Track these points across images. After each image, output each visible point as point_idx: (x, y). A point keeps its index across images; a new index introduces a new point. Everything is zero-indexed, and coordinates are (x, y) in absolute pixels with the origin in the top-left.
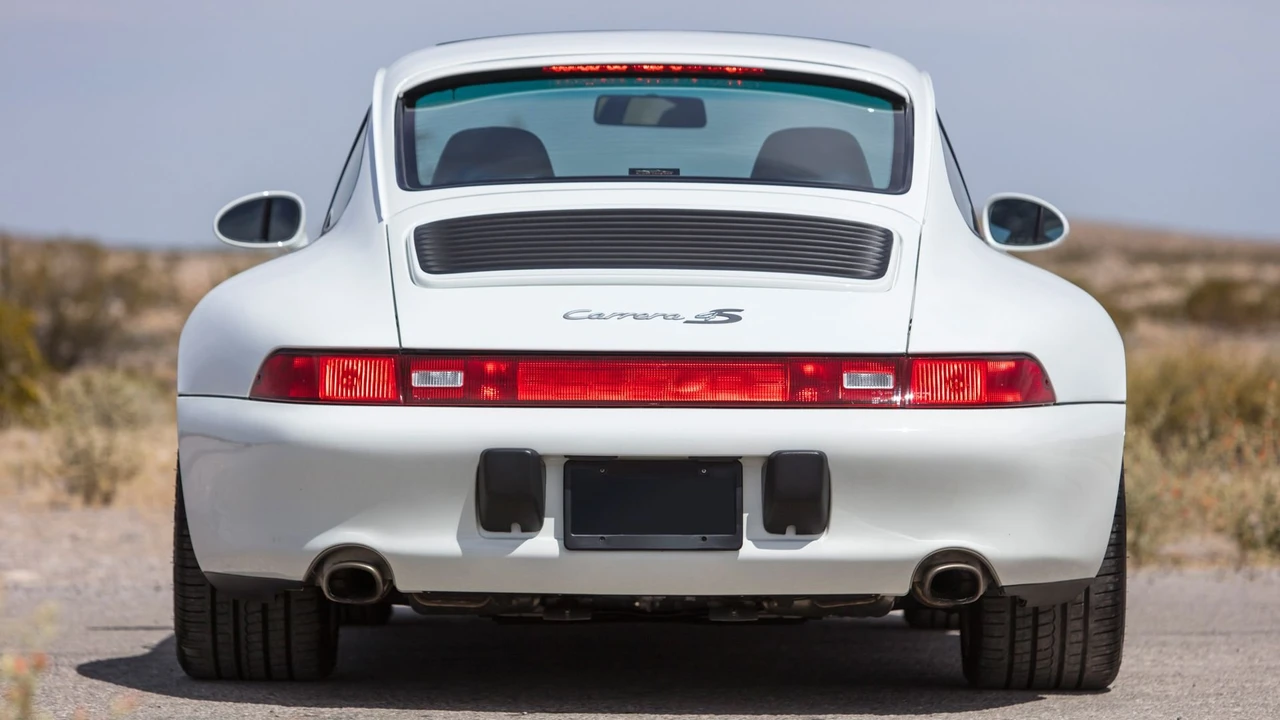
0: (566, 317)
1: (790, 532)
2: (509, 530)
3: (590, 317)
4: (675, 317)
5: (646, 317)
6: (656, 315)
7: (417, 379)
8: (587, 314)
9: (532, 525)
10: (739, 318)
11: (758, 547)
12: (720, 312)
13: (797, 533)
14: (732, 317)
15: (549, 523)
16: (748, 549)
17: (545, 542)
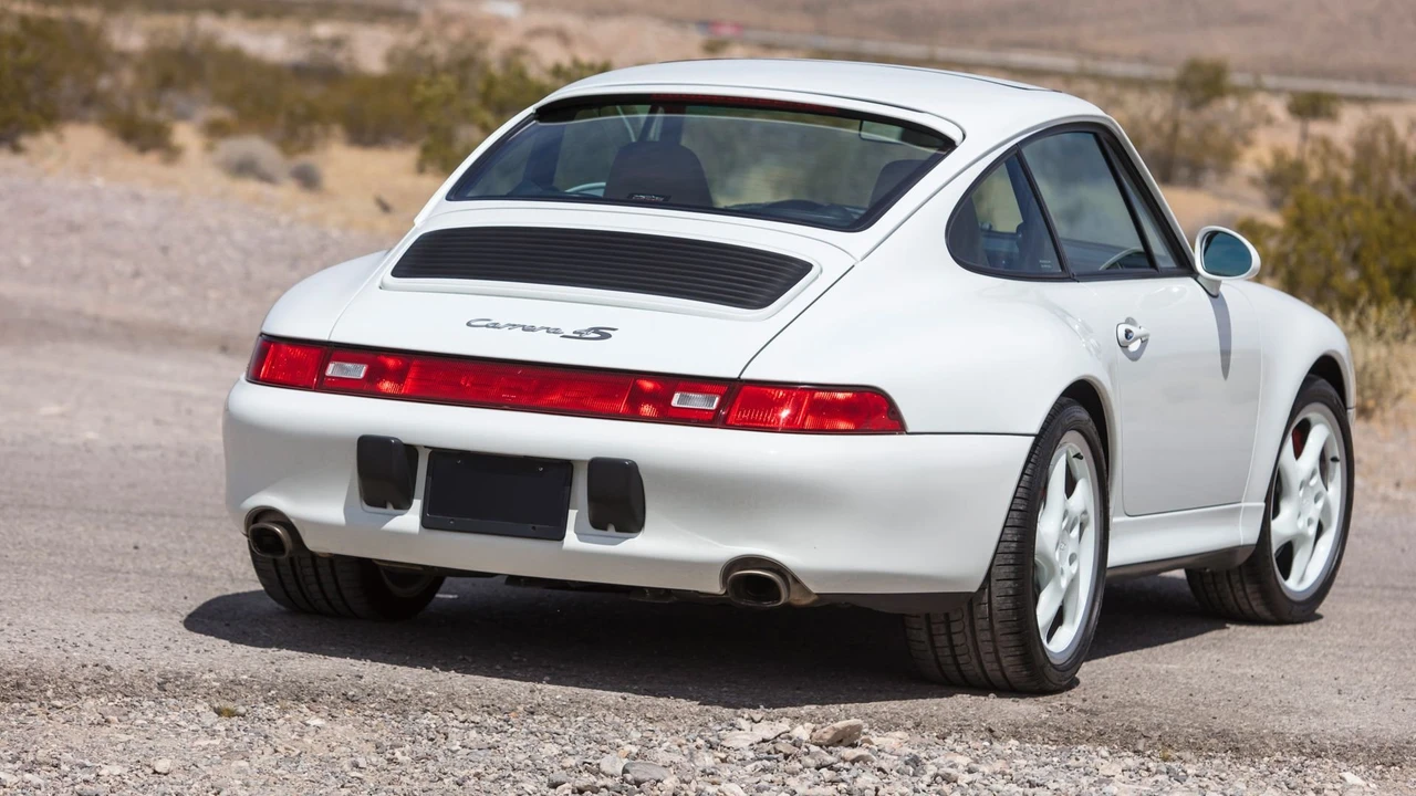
0: (469, 324)
1: (611, 530)
2: (385, 507)
3: (487, 326)
4: (556, 331)
5: (532, 329)
6: (542, 328)
7: (332, 370)
8: (486, 323)
9: (403, 504)
10: (610, 336)
11: (580, 540)
12: (596, 330)
13: (617, 530)
14: (603, 334)
15: (417, 504)
16: (571, 540)
17: (409, 520)
